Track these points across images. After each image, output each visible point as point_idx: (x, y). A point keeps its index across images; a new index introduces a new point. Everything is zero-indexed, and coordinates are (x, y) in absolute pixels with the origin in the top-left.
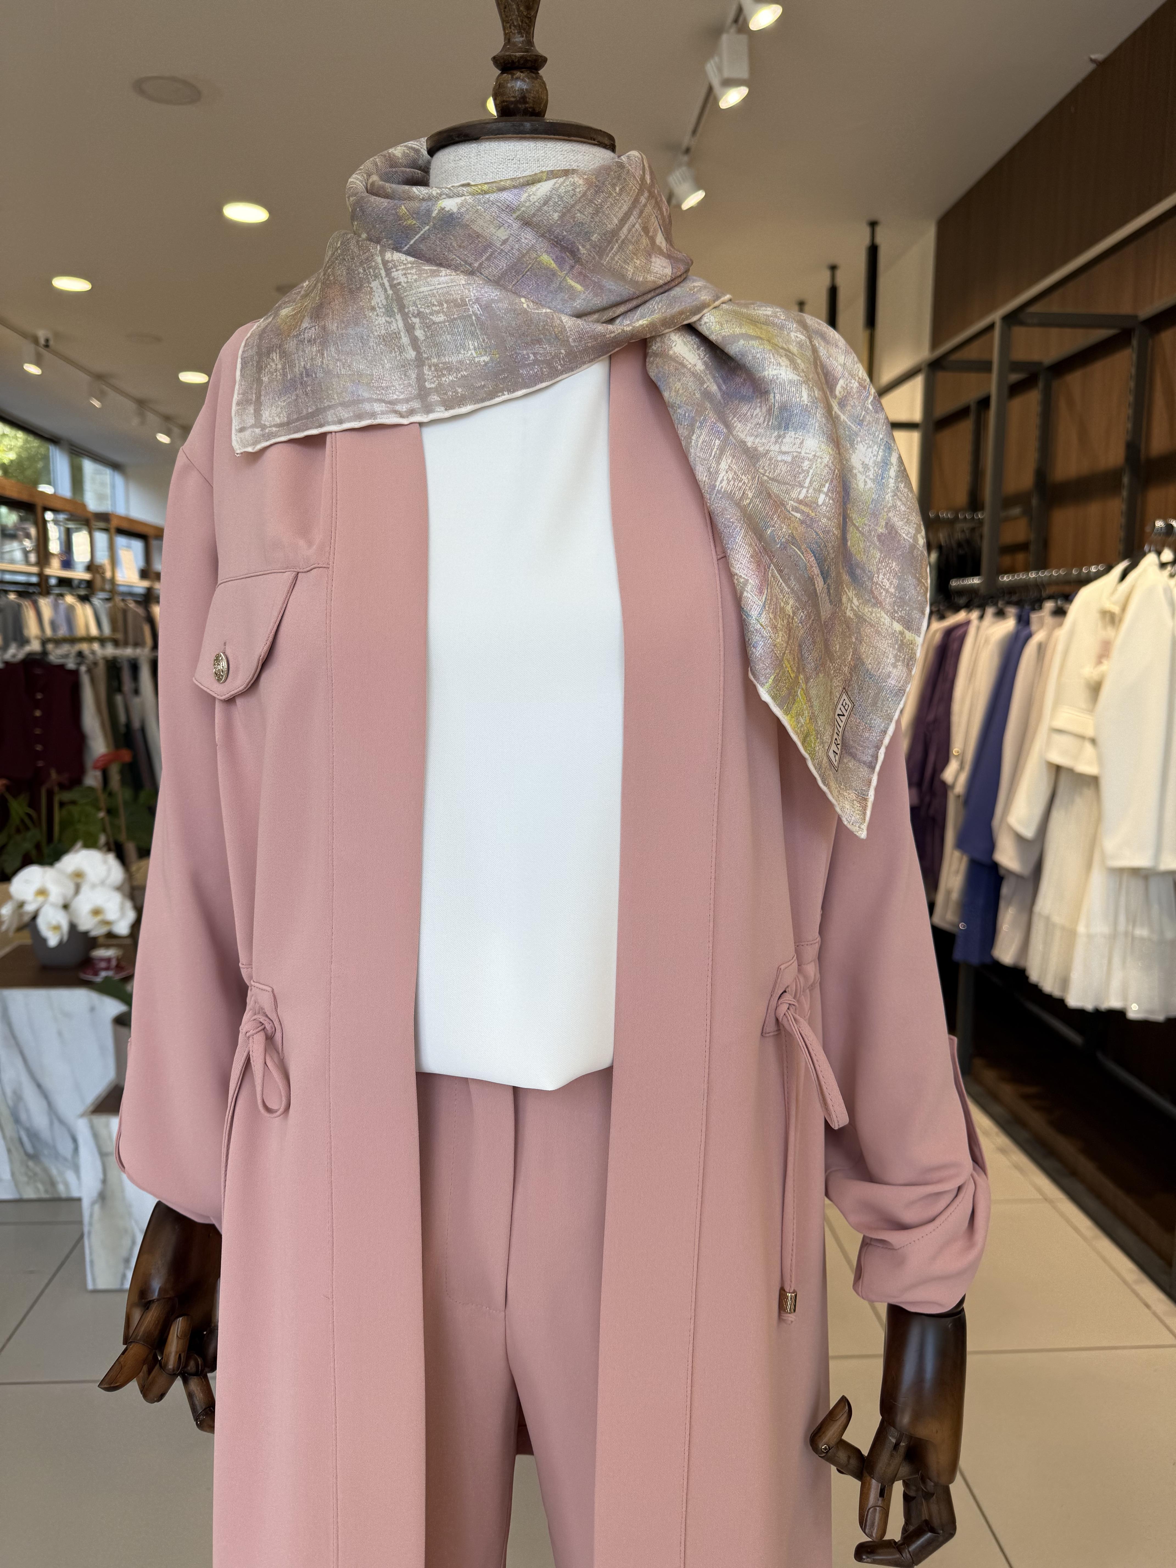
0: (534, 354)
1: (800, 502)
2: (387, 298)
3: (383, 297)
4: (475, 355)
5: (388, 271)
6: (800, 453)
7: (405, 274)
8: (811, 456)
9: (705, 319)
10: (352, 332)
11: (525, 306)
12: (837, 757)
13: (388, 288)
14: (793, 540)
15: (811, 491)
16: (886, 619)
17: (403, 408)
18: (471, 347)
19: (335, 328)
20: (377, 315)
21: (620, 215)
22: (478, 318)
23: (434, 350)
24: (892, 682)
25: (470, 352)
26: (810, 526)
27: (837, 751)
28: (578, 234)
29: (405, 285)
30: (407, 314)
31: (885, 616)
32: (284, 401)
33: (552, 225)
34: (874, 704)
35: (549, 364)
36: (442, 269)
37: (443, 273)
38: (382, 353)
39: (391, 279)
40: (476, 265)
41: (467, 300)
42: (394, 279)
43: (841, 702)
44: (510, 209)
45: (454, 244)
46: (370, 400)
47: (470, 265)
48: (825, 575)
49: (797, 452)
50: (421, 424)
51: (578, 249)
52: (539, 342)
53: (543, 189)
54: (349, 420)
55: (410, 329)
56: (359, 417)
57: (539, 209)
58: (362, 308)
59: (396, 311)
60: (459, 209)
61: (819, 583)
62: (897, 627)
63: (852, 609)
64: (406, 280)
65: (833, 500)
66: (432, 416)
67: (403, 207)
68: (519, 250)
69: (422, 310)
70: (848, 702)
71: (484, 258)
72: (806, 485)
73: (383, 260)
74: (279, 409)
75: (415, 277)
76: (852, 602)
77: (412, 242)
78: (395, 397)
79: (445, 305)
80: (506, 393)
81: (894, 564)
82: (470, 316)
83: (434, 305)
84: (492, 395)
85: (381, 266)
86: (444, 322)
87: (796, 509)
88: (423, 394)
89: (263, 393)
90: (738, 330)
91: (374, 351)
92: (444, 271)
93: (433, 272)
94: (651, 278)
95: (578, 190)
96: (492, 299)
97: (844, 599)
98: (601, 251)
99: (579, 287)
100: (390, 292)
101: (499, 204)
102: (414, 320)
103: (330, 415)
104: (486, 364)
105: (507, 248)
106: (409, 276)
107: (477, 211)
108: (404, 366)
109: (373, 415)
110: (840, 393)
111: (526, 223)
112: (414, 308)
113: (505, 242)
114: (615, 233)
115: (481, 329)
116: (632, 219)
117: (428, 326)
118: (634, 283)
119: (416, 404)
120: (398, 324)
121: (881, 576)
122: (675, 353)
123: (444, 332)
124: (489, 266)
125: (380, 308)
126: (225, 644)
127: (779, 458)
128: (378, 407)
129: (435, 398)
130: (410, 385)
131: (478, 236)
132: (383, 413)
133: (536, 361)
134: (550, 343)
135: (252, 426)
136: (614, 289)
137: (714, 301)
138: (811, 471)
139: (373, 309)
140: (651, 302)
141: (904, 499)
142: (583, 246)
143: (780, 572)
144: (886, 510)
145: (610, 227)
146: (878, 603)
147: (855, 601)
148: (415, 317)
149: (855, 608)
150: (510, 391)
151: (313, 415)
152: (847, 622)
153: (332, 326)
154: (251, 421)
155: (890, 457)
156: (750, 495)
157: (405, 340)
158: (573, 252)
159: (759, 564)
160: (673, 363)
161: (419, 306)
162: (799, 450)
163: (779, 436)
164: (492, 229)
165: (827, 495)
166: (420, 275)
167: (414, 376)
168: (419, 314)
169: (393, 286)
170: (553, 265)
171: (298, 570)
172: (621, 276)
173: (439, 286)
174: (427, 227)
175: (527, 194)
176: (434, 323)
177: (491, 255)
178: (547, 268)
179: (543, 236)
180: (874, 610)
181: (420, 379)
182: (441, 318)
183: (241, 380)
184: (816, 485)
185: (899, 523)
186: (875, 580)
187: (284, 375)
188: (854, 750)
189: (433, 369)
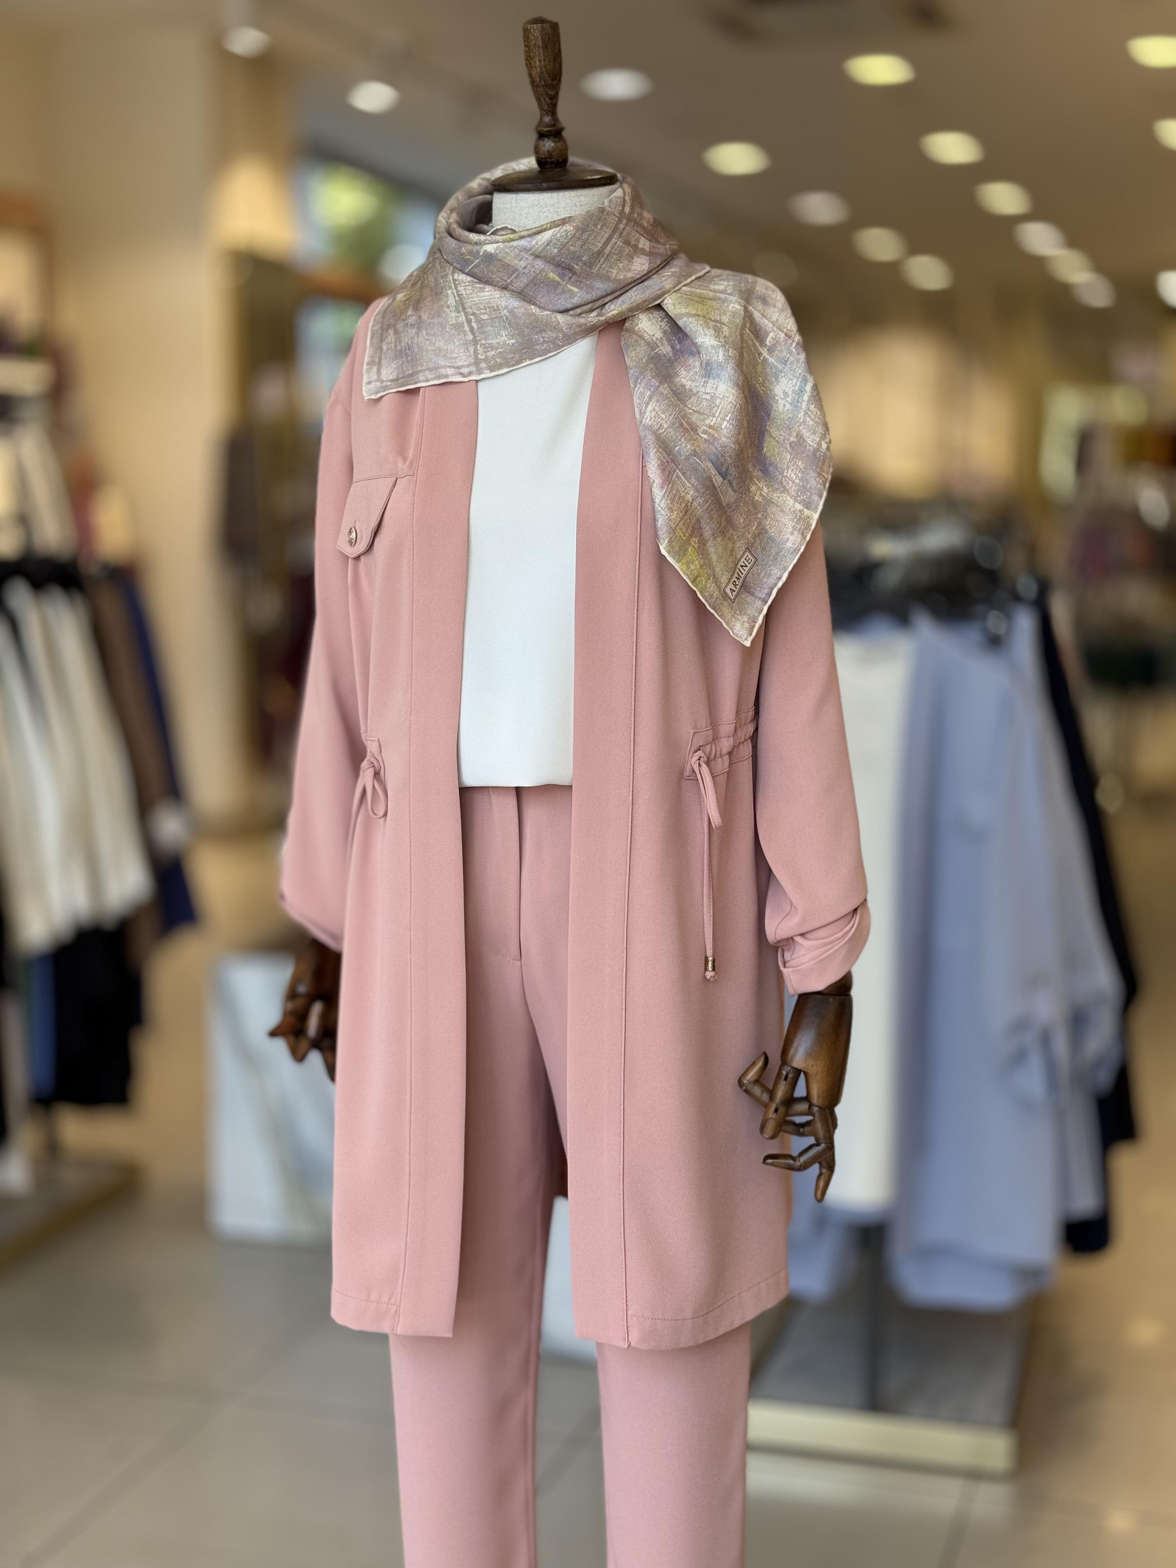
0: (543, 338)
1: (710, 427)
2: (456, 301)
3: (454, 301)
4: (506, 339)
5: (457, 287)
6: (715, 394)
7: (465, 289)
8: (721, 397)
9: (666, 302)
10: (436, 321)
11: (534, 311)
12: (734, 593)
13: (456, 296)
14: (695, 453)
15: (719, 419)
16: (791, 502)
17: (465, 371)
18: (504, 335)
19: (426, 318)
20: (451, 311)
21: (603, 241)
22: (507, 318)
23: (483, 336)
24: (789, 545)
25: (503, 338)
26: (712, 444)
27: (734, 589)
28: (572, 259)
29: (465, 296)
30: (467, 313)
31: (790, 499)
32: (395, 364)
33: (554, 256)
34: (775, 559)
35: (553, 342)
36: (487, 286)
37: (487, 290)
38: (453, 335)
39: (458, 291)
40: (509, 281)
41: (500, 307)
42: (459, 291)
43: (745, 557)
44: (526, 250)
45: (495, 270)
46: (445, 367)
47: (505, 281)
48: (724, 476)
49: (714, 393)
50: (477, 381)
51: (573, 267)
52: (545, 331)
53: (547, 236)
54: (433, 379)
55: (469, 322)
56: (439, 377)
57: (544, 249)
58: (442, 306)
59: (461, 310)
60: (495, 251)
61: (718, 480)
62: (798, 507)
63: (761, 495)
64: (465, 293)
65: (733, 426)
66: (482, 376)
67: (463, 249)
68: (534, 272)
69: (475, 311)
70: (750, 557)
71: (513, 277)
72: (717, 416)
73: (453, 278)
74: (392, 370)
75: (471, 291)
76: (760, 490)
77: (470, 268)
78: (461, 364)
79: (488, 310)
80: (528, 360)
81: (800, 462)
82: (502, 316)
83: (481, 309)
84: (519, 362)
85: (452, 282)
86: (488, 319)
87: (705, 432)
88: (477, 363)
89: (383, 357)
91: (449, 334)
92: (488, 288)
93: (481, 288)
94: (629, 275)
95: (569, 234)
96: (514, 307)
97: (753, 488)
98: (590, 264)
99: (576, 290)
100: (457, 298)
101: (519, 248)
102: (471, 317)
103: (421, 377)
104: (513, 344)
105: (526, 271)
106: (467, 291)
107: (506, 252)
108: (466, 344)
109: (447, 376)
110: (770, 342)
111: (537, 256)
112: (471, 310)
113: (525, 268)
114: (600, 253)
115: (509, 324)
116: (613, 241)
117: (479, 321)
118: (616, 280)
119: (473, 368)
120: (462, 318)
121: (790, 471)
122: (639, 328)
123: (488, 325)
124: (517, 282)
125: (452, 307)
126: (355, 522)
127: (704, 397)
128: (449, 371)
129: (483, 365)
130: (470, 356)
131: (509, 265)
132: (453, 375)
133: (544, 342)
134: (550, 330)
135: (375, 381)
136: (601, 287)
137: (674, 288)
138: (721, 406)
139: (448, 307)
140: (630, 291)
141: (813, 416)
142: (577, 264)
143: (684, 474)
144: (797, 424)
145: (596, 250)
146: (785, 490)
147: (765, 490)
148: (472, 315)
149: (764, 494)
150: (530, 359)
151: (411, 375)
152: (755, 505)
153: (425, 317)
154: (375, 377)
155: (805, 386)
156: (666, 426)
157: (467, 328)
158: (571, 269)
159: (663, 471)
160: (635, 337)
161: (473, 309)
162: (715, 392)
163: (705, 382)
164: (516, 262)
165: (728, 422)
166: (473, 291)
167: (472, 350)
168: (473, 314)
169: (458, 295)
170: (557, 279)
171: (397, 477)
172: (608, 278)
173: (484, 298)
174: (478, 261)
175: (535, 241)
176: (482, 320)
177: (517, 276)
178: (553, 281)
179: (548, 262)
180: (781, 495)
181: (476, 352)
182: (485, 317)
183: (370, 347)
184: (722, 415)
185: (806, 433)
186: (785, 474)
187: (396, 346)
188: (753, 590)
189: (483, 346)
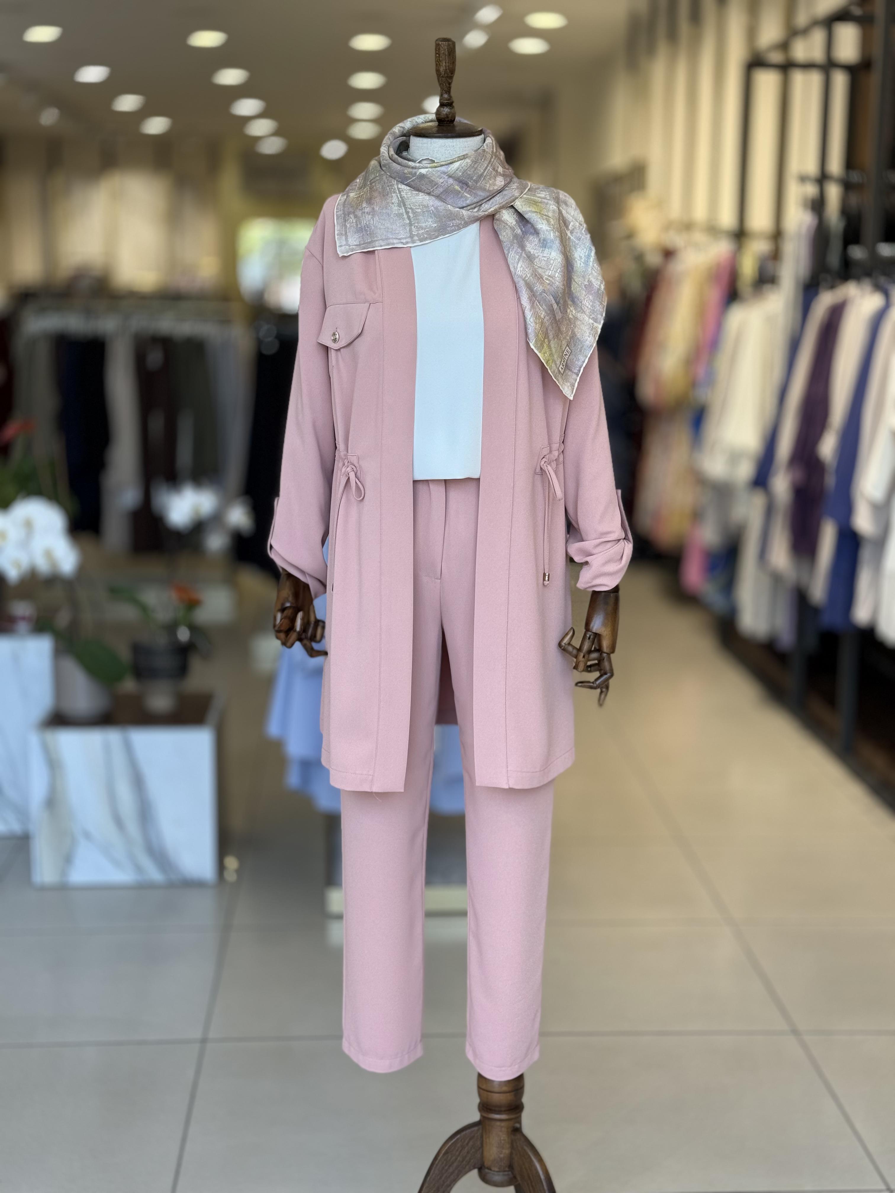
0: (453, 223)
1: (549, 276)
3: (397, 199)
4: (431, 224)
5: (400, 192)
6: (550, 257)
7: (406, 194)
8: (553, 259)
9: (517, 203)
10: (385, 212)
11: (450, 208)
12: (563, 370)
13: (399, 197)
14: (544, 291)
15: (553, 272)
16: (587, 318)
17: (404, 241)
18: (430, 221)
19: (378, 209)
20: (394, 206)
21: (484, 168)
22: (433, 212)
23: (416, 221)
24: (588, 342)
25: (430, 223)
26: (551, 286)
27: (563, 367)
28: (468, 178)
29: (406, 198)
30: (407, 208)
32: (358, 236)
33: (459, 177)
34: (581, 351)
35: (458, 226)
36: (420, 193)
37: (420, 195)
38: (396, 220)
39: (401, 195)
40: (432, 190)
41: (429, 205)
43: (566, 350)
44: (444, 173)
45: (424, 183)
46: (392, 238)
47: (429, 190)
48: (558, 303)
50: (410, 247)
51: (468, 183)
52: (454, 219)
53: (456, 165)
54: (384, 245)
55: (407, 213)
56: (388, 244)
57: (455, 172)
58: (388, 202)
59: (402, 206)
60: (426, 173)
61: (555, 306)
62: (591, 321)
63: (572, 315)
64: (406, 196)
65: (561, 275)
66: (414, 245)
67: (406, 170)
68: (447, 185)
69: (412, 207)
70: (569, 350)
71: (434, 188)
72: (552, 269)
73: (398, 187)
74: (355, 239)
75: (410, 195)
76: (572, 311)
77: (408, 181)
78: (401, 237)
79: (421, 207)
81: (591, 296)
82: (430, 211)
83: (417, 206)
84: (437, 237)
85: (397, 189)
86: (420, 212)
87: (547, 279)
88: (412, 236)
89: (348, 231)
90: (528, 209)
91: (393, 219)
93: (417, 194)
94: (496, 188)
95: (468, 164)
96: (437, 205)
97: (568, 311)
98: (476, 182)
99: (468, 196)
100: (400, 199)
101: (441, 171)
102: (409, 210)
103: (377, 244)
104: (435, 227)
106: (408, 195)
107: (433, 174)
108: (404, 225)
109: (393, 244)
110: (571, 228)
111: (450, 176)
112: (409, 206)
113: (442, 183)
114: (482, 175)
115: (434, 215)
116: (488, 168)
117: (414, 213)
118: (489, 191)
119: (409, 240)
120: (403, 210)
121: (585, 301)
122: (504, 219)
123: (420, 215)
124: (436, 191)
125: (395, 204)
126: (337, 328)
127: (542, 259)
128: (395, 241)
129: (416, 238)
130: (407, 232)
131: (433, 181)
132: (397, 243)
133: (453, 226)
134: (458, 220)
135: (344, 245)
136: (482, 194)
137: (520, 196)
138: (553, 264)
139: (393, 203)
140: (496, 197)
141: (596, 271)
142: (470, 182)
143: (539, 303)
144: (588, 275)
145: (480, 173)
146: (584, 312)
147: (574, 312)
149: (574, 314)
150: (443, 235)
151: (370, 243)
152: (569, 319)
154: (344, 243)
155: (591, 253)
156: (529, 276)
157: (405, 216)
158: (467, 184)
159: (531, 300)
160: (503, 224)
161: (411, 205)
163: (542, 251)
164: (438, 179)
165: (559, 274)
166: (412, 195)
167: (408, 229)
169: (401, 197)
170: (460, 189)
171: (370, 303)
172: (484, 190)
173: (418, 200)
174: (415, 178)
175: (449, 168)
176: (417, 212)
177: (437, 187)
178: (457, 191)
179: (456, 180)
180: (582, 315)
181: (411, 230)
182: (419, 210)
183: (337, 225)
184: (555, 270)
185: (593, 280)
186: (583, 303)
187: (357, 225)
188: (571, 368)
189: (416, 227)
